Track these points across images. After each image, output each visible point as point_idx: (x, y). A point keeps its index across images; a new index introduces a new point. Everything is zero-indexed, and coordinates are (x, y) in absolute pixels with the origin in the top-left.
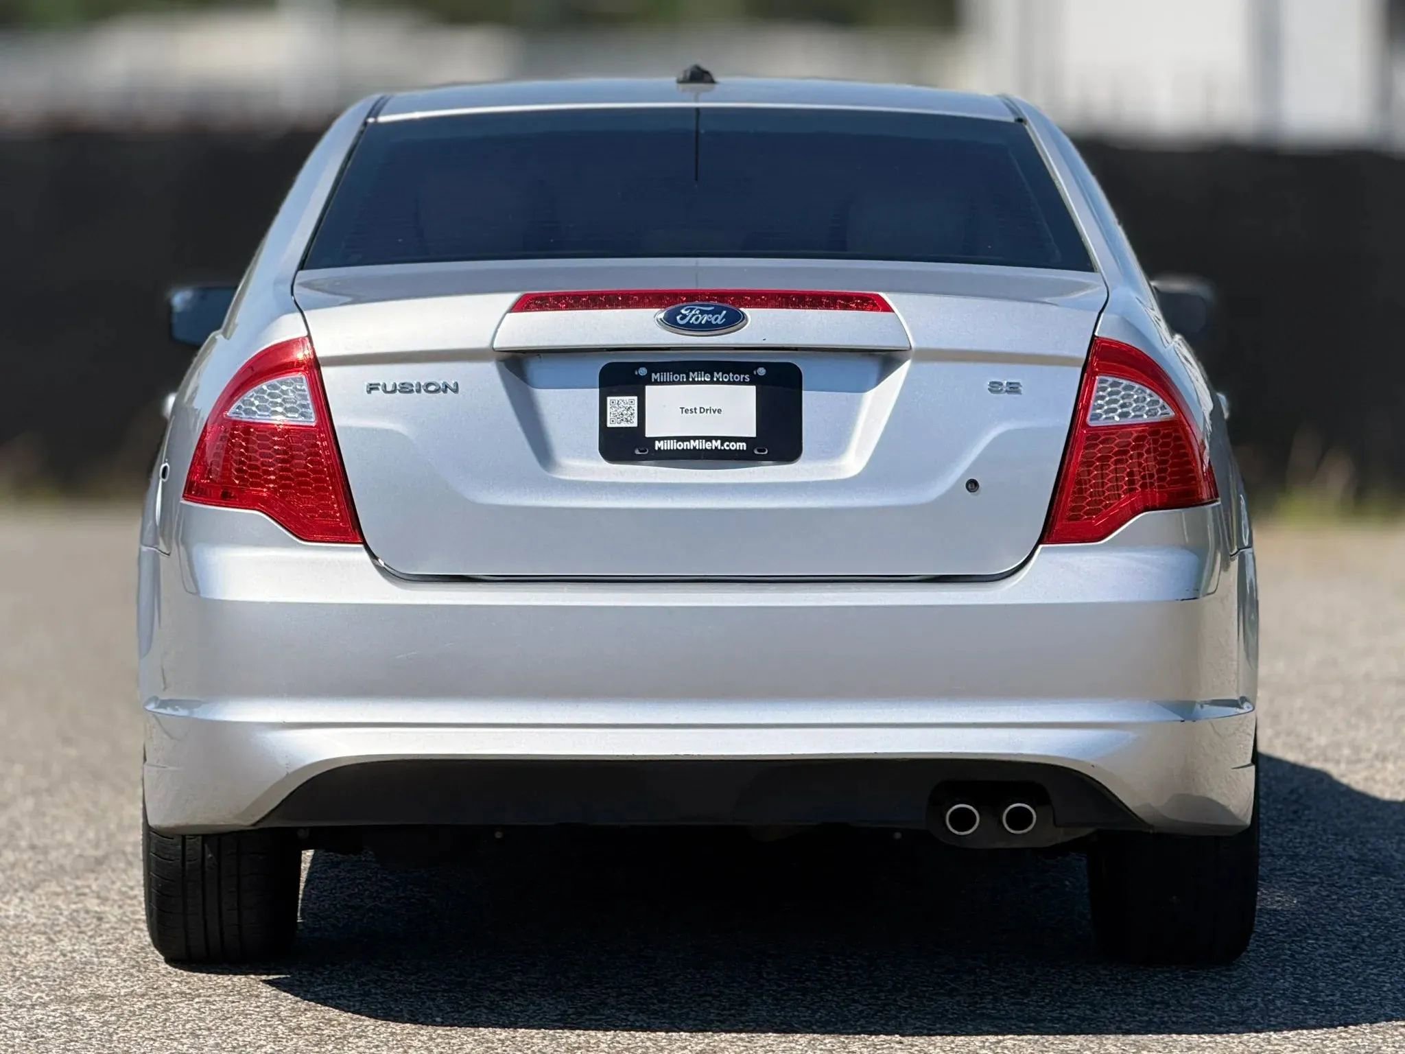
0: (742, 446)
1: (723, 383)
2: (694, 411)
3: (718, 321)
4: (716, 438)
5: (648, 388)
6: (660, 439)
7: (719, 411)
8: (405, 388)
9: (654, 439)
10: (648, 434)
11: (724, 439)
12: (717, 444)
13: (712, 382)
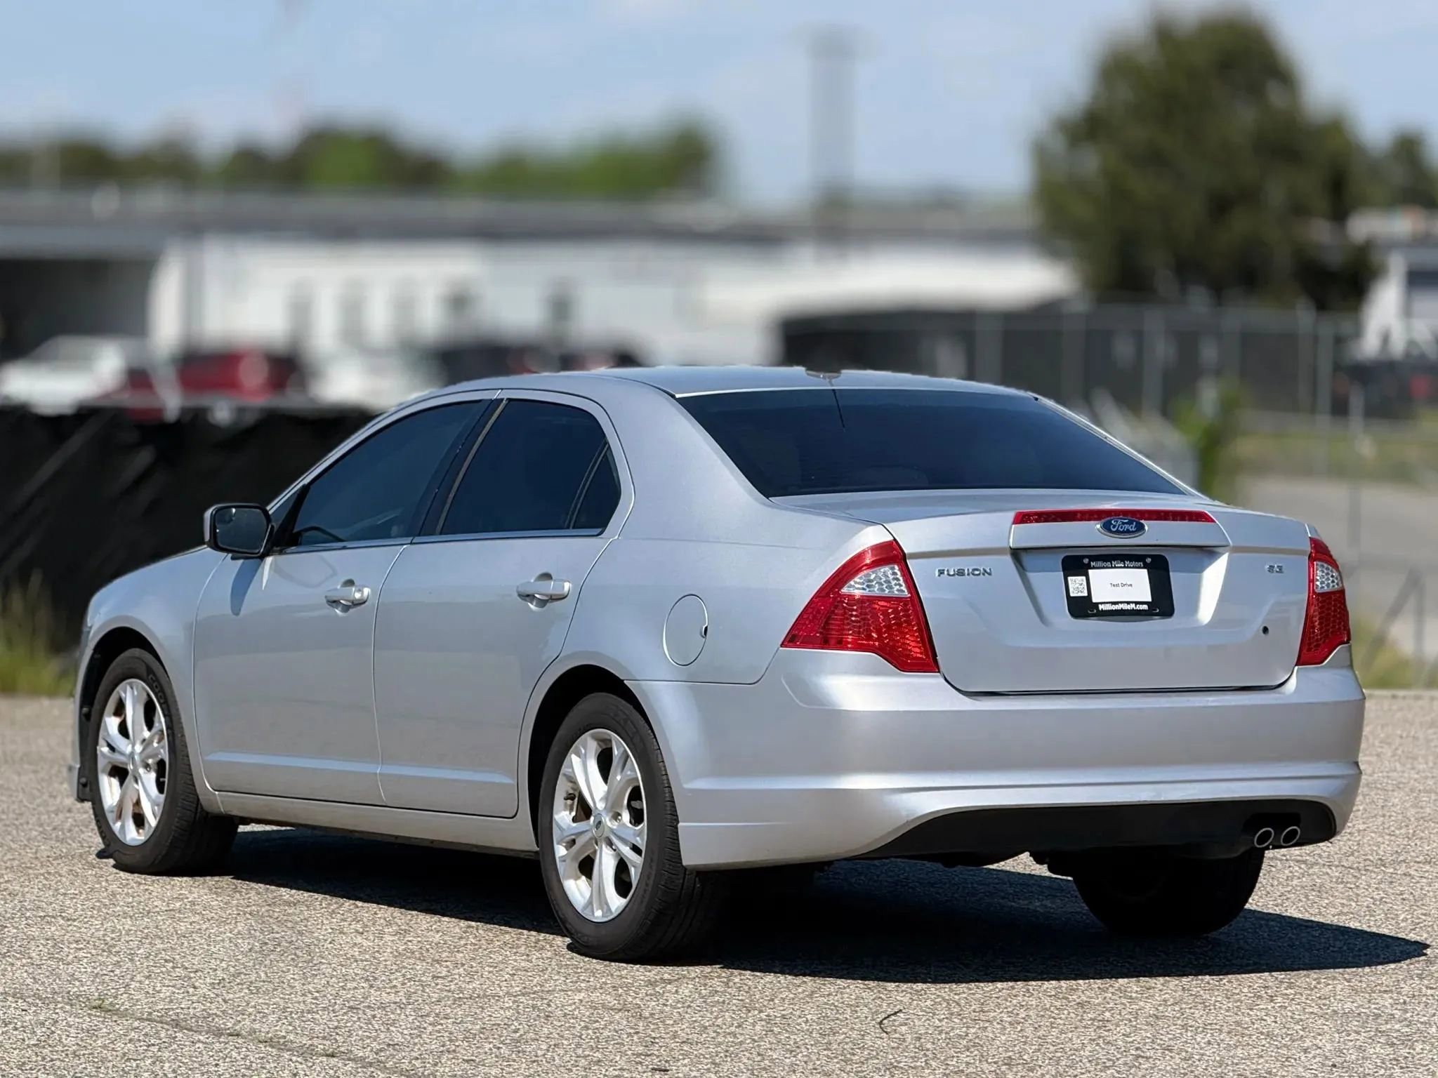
0: (1145, 607)
1: (1130, 568)
2: (1117, 585)
3: (1133, 529)
4: (1132, 602)
5: (1090, 572)
6: (1102, 603)
7: (1131, 585)
8: (960, 573)
9: (1098, 604)
10: (1094, 600)
11: (1137, 603)
12: (1133, 606)
13: (1124, 567)
